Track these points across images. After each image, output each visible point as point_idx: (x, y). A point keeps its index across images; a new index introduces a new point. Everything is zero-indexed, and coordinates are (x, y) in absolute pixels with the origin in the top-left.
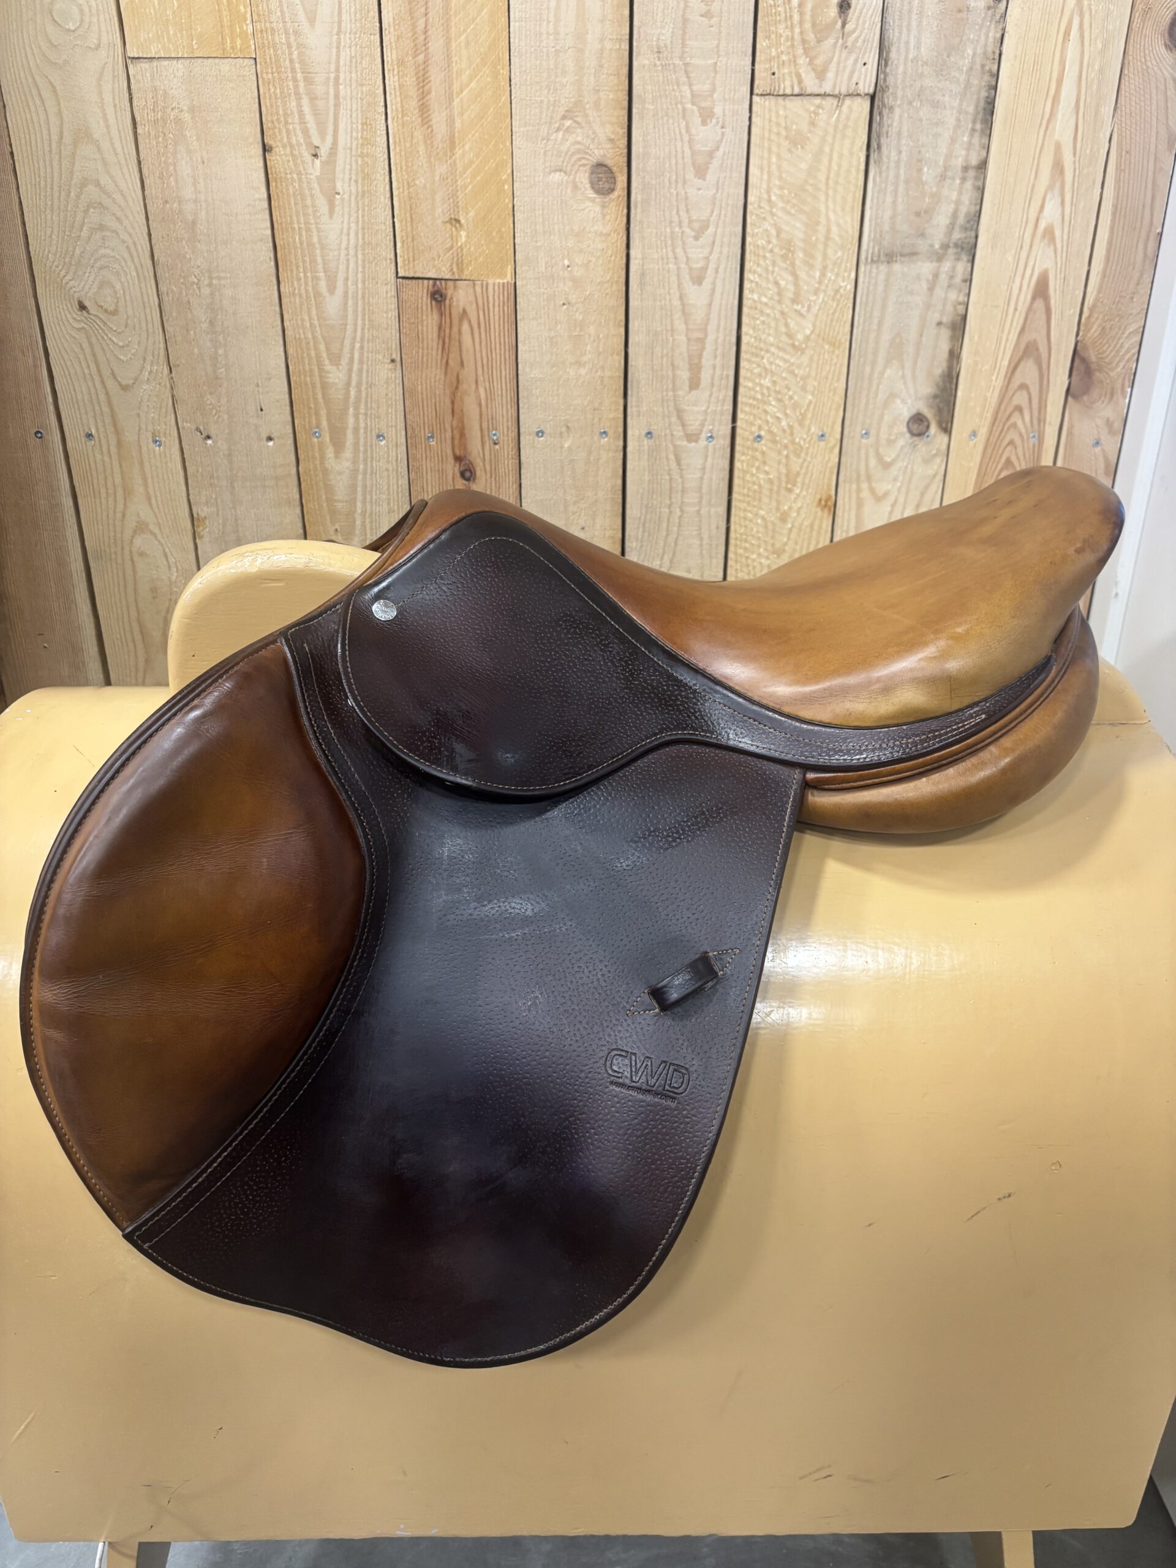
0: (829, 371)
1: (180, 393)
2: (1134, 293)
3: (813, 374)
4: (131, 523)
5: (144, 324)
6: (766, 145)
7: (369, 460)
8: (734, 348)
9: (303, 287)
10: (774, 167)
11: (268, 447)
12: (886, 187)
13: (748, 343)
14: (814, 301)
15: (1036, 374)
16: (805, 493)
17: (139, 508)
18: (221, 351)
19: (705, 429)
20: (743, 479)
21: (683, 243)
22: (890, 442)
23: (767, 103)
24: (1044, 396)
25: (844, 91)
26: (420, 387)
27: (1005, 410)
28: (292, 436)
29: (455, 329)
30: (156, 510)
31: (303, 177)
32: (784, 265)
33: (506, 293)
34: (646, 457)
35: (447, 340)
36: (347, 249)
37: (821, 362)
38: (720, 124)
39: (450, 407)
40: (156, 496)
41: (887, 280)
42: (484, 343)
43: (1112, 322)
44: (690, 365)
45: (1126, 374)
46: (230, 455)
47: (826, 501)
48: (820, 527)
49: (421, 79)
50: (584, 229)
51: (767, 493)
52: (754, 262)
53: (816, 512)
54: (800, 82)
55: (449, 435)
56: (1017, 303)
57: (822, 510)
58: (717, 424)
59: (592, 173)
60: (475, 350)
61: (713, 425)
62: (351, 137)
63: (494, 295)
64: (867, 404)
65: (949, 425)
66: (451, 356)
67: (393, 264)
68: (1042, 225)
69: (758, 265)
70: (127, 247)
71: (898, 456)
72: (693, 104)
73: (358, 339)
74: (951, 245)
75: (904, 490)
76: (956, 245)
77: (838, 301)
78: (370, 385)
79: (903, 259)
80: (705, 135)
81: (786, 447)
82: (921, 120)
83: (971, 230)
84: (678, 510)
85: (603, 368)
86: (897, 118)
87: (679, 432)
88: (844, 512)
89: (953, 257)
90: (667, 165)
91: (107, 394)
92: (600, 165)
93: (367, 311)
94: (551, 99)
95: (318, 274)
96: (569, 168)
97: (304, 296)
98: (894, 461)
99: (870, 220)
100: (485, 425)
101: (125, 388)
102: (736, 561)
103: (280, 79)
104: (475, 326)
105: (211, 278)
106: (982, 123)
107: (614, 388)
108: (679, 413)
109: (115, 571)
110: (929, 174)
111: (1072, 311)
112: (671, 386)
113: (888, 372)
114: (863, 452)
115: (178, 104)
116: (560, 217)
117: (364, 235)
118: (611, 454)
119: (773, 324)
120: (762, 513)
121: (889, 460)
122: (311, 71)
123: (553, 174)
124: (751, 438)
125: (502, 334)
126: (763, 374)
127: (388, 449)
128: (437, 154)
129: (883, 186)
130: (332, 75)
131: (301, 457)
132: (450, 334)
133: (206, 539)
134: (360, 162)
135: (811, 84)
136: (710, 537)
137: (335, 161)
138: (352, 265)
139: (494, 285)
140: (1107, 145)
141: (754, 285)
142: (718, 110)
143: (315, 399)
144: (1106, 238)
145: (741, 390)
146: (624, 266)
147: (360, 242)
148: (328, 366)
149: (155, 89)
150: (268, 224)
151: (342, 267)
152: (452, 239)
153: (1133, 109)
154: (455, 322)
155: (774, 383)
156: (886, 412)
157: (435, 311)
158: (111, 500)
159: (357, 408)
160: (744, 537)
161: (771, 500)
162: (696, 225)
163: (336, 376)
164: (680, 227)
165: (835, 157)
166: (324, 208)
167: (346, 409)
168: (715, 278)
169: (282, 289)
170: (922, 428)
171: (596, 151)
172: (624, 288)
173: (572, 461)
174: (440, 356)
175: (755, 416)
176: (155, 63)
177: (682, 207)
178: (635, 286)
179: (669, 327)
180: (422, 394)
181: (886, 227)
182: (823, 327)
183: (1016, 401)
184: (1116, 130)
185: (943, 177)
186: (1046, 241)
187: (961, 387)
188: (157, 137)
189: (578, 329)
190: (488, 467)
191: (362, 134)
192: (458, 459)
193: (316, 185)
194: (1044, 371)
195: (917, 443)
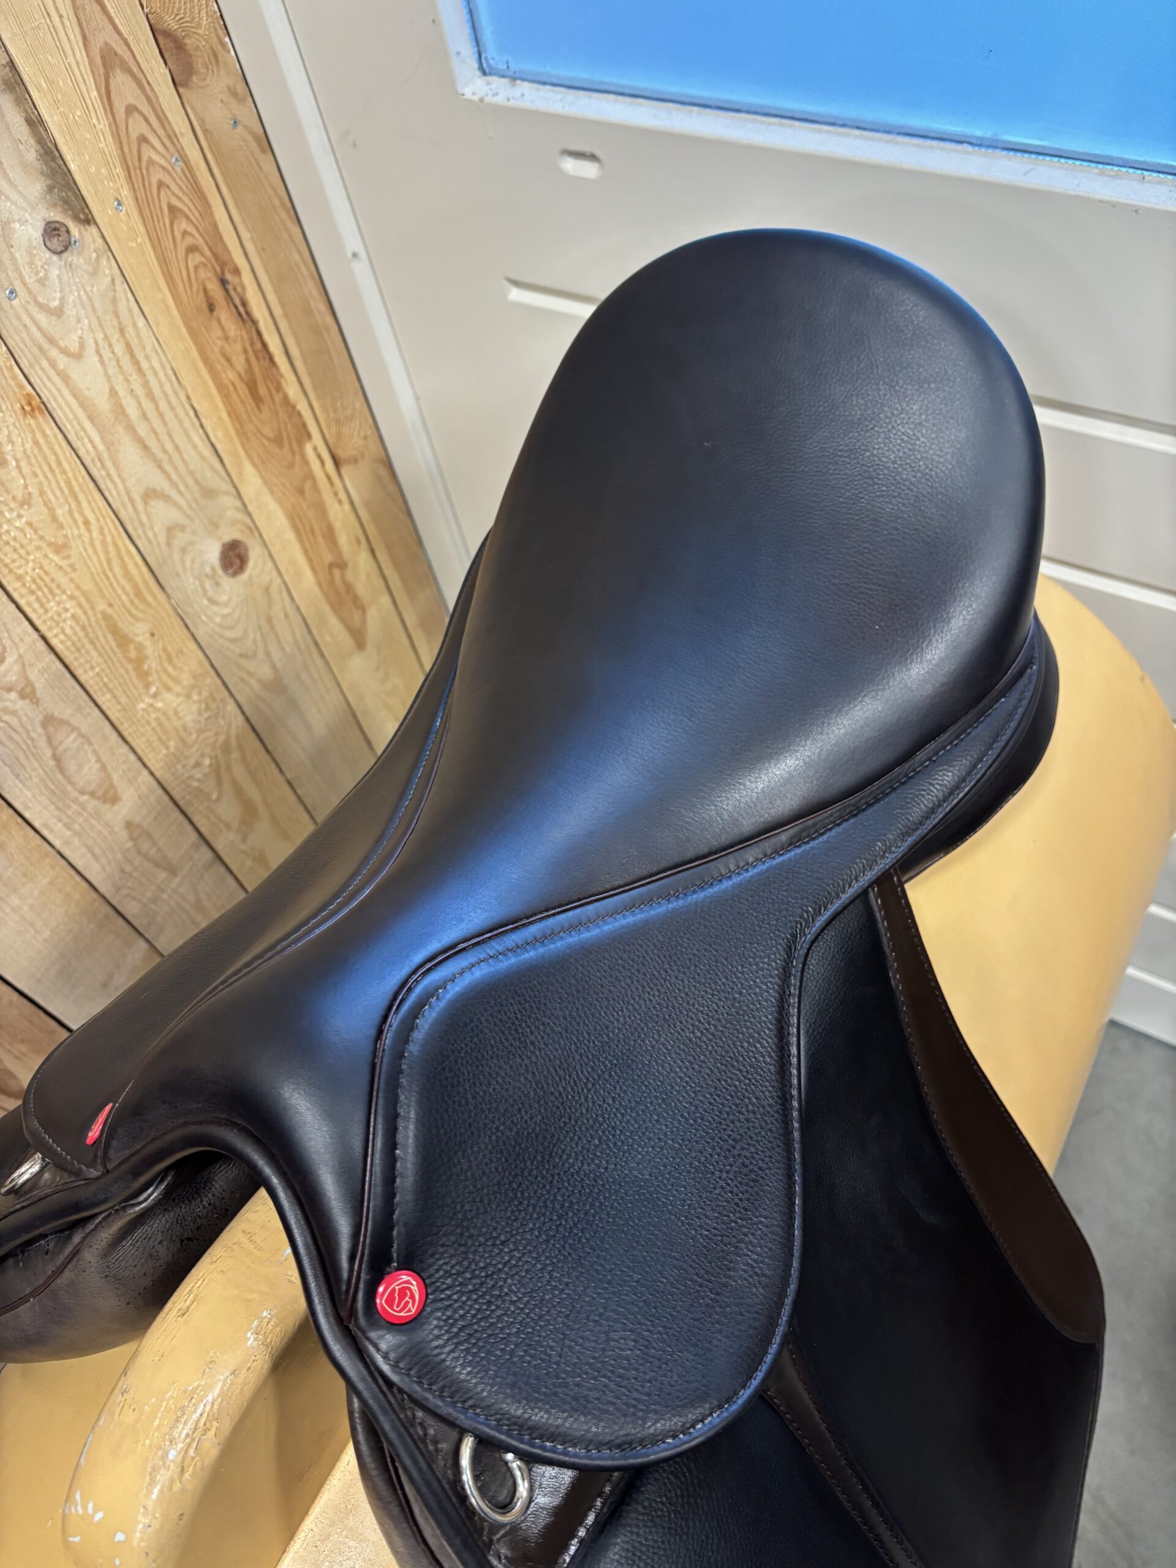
15: (134, 85)
22: (42, 282)
24: (157, 106)
27: (130, 151)
45: (214, 23)
47: (30, 404)
48: (45, 436)
53: (29, 424)
57: (33, 417)
65: (87, 212)
71: (62, 291)
88: (55, 400)
98: (62, 299)
114: (25, 317)
121: (57, 303)
156: (13, 250)
170: (63, 237)
183: (134, 135)
187: (68, 157)
194: (140, 76)
195: (70, 259)
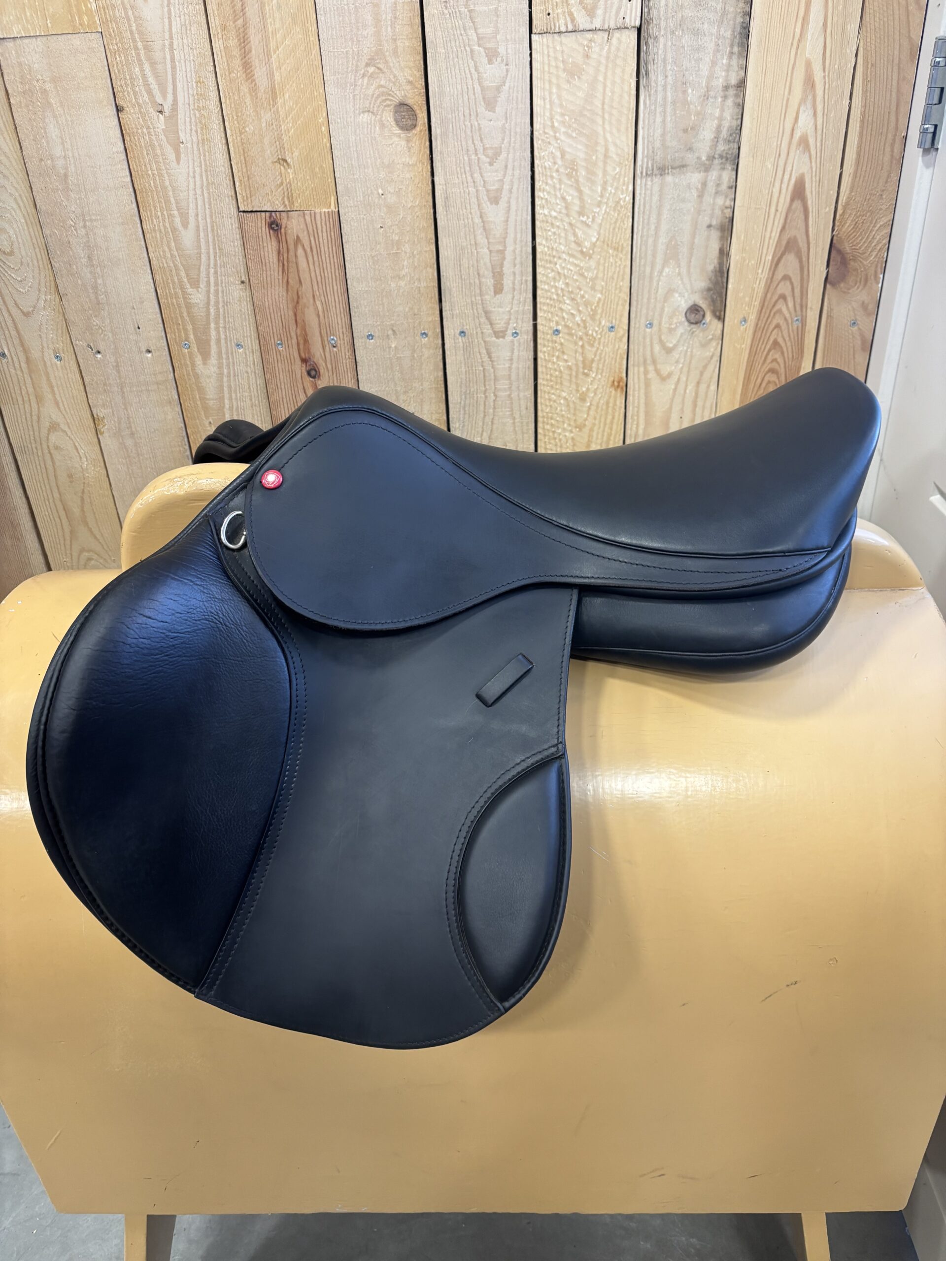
0: (614, 273)
1: (71, 317)
2: (883, 191)
3: (601, 275)
4: (46, 424)
5: (35, 262)
6: (547, 78)
7: (231, 364)
8: (530, 257)
9: (161, 224)
10: (554, 97)
11: (147, 357)
12: (655, 108)
13: (542, 252)
14: (598, 213)
15: (797, 265)
16: (600, 376)
17: (50, 412)
18: (100, 281)
19: (511, 326)
20: (546, 367)
21: (480, 169)
22: (671, 331)
23: (545, 40)
24: (805, 286)
25: (612, 26)
26: (267, 303)
27: (771, 298)
28: (166, 348)
29: (292, 253)
30: (64, 412)
31: (152, 130)
32: (569, 183)
33: (331, 220)
34: (462, 352)
35: (286, 263)
36: (194, 189)
37: (607, 265)
38: (505, 62)
39: (294, 318)
40: (63, 402)
41: (661, 190)
42: (317, 264)
43: (864, 218)
44: (494, 273)
45: (878, 262)
46: (117, 366)
47: (619, 382)
48: (615, 404)
49: (242, 41)
50: (393, 161)
51: (568, 378)
52: (543, 181)
53: (611, 392)
54: (573, 20)
55: (294, 341)
56: (777, 206)
57: (616, 390)
58: (520, 322)
59: (396, 112)
60: (310, 270)
61: (517, 322)
62: (188, 94)
63: (321, 223)
64: (649, 299)
65: (723, 313)
66: (291, 275)
67: (234, 202)
68: (798, 135)
69: (547, 184)
70: (15, 199)
71: (678, 341)
72: (479, 46)
73: (212, 265)
74: (717, 156)
75: (685, 370)
76: (721, 157)
77: (619, 211)
78: (226, 303)
79: (674, 171)
80: (492, 72)
81: (581, 339)
82: (683, 47)
83: (734, 142)
84: (492, 395)
85: (419, 280)
86: (661, 46)
87: (487, 330)
88: (634, 390)
89: (719, 167)
90: (460, 102)
91: (13, 320)
92: (402, 104)
93: (217, 242)
94: (355, 50)
95: (172, 212)
96: (376, 109)
97: (163, 231)
98: (675, 346)
99: (643, 138)
100: (324, 332)
101: (27, 315)
102: (545, 435)
103: (124, 48)
104: (308, 250)
105: (84, 220)
106: (739, 46)
107: (429, 296)
108: (487, 313)
109: (37, 462)
110: (692, 95)
111: (828, 209)
112: (478, 291)
113: (667, 270)
114: (648, 340)
115: (42, 76)
116: (372, 151)
117: (207, 176)
118: (431, 351)
119: (563, 235)
120: (564, 394)
121: (671, 345)
122: (149, 40)
123: (362, 115)
124: (550, 332)
125: (331, 256)
126: (557, 278)
127: (246, 355)
128: (262, 103)
129: (653, 107)
130: (167, 43)
131: (176, 365)
132: (288, 258)
133: (106, 434)
134: (198, 115)
135: (583, 21)
136: (521, 416)
137: (177, 115)
138: (200, 203)
139: (321, 213)
140: (854, 59)
141: (544, 201)
142: (502, 50)
143: (182, 317)
144: (856, 142)
145: (539, 292)
146: (430, 192)
147: (205, 184)
148: (190, 290)
149: (20, 64)
150: (128, 174)
151: (191, 205)
152: (281, 176)
153: (877, 25)
154: (292, 247)
155: (567, 284)
156: (666, 304)
157: (273, 239)
158: (27, 406)
159: (217, 323)
160: (550, 415)
161: (571, 384)
162: (490, 152)
163: (197, 297)
164: (476, 154)
165: (609, 84)
166: (172, 156)
167: (208, 324)
168: (510, 198)
169: (144, 226)
170: (699, 317)
171: (398, 93)
172: (432, 211)
173: (399, 359)
174: (281, 277)
175: (552, 313)
176: (18, 42)
177: (477, 138)
178: (441, 208)
179: (473, 242)
180: (269, 309)
181: (658, 144)
182: (607, 235)
183: (780, 291)
184: (861, 45)
185: (706, 97)
186: (801, 149)
187: (731, 280)
188: (27, 106)
189: (395, 248)
190: (329, 366)
191: (197, 91)
192: (304, 361)
193: (163, 137)
194: (805, 263)
195: (694, 330)
